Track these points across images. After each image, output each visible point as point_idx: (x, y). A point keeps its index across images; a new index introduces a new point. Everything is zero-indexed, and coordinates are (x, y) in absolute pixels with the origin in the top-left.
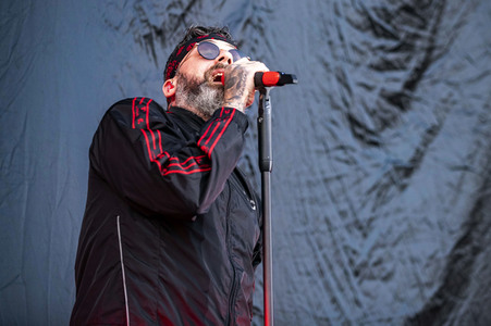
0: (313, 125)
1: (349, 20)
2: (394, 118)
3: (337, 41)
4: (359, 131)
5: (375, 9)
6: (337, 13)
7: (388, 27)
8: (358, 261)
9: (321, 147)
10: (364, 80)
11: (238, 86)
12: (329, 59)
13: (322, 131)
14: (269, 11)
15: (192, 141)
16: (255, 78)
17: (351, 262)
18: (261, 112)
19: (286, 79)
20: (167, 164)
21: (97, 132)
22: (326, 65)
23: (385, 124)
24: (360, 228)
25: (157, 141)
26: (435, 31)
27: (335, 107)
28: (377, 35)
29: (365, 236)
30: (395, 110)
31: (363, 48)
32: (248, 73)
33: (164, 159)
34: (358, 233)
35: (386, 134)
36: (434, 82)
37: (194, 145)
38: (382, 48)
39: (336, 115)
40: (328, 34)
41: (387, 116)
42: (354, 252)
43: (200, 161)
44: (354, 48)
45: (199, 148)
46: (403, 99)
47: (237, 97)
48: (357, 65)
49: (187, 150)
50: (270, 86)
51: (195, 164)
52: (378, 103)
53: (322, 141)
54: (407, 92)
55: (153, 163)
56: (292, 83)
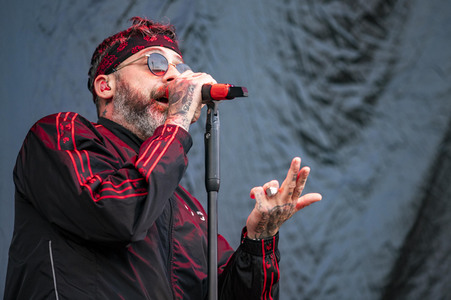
0: (259, 141)
1: (306, 29)
2: (353, 135)
3: (289, 52)
4: (312, 148)
5: (336, 17)
6: (290, 20)
7: (349, 36)
8: (308, 288)
9: (267, 165)
10: (320, 93)
11: (184, 100)
12: (278, 70)
13: (269, 148)
14: (211, 18)
15: (129, 161)
16: (202, 92)
17: (300, 289)
18: (209, 127)
19: (236, 92)
20: (99, 188)
21: (20, 153)
22: (275, 78)
23: (342, 141)
24: (312, 252)
25: (85, 162)
26: (397, 41)
27: (285, 122)
28: (337, 45)
29: (317, 261)
30: (353, 126)
31: (322, 59)
32: (195, 86)
33: (95, 183)
34: (308, 258)
35: (343, 152)
36: (398, 97)
37: (131, 167)
38: (342, 59)
39: (285, 131)
40: (277, 43)
41: (345, 133)
42: (305, 279)
43: (136, 184)
44: (311, 59)
45: (136, 170)
46: (363, 116)
47: (183, 113)
48: (313, 76)
49: (123, 172)
50: (218, 99)
51: (130, 187)
52: (334, 119)
53: (267, 158)
54: (367, 107)
55: (83, 188)
56: (243, 96)
